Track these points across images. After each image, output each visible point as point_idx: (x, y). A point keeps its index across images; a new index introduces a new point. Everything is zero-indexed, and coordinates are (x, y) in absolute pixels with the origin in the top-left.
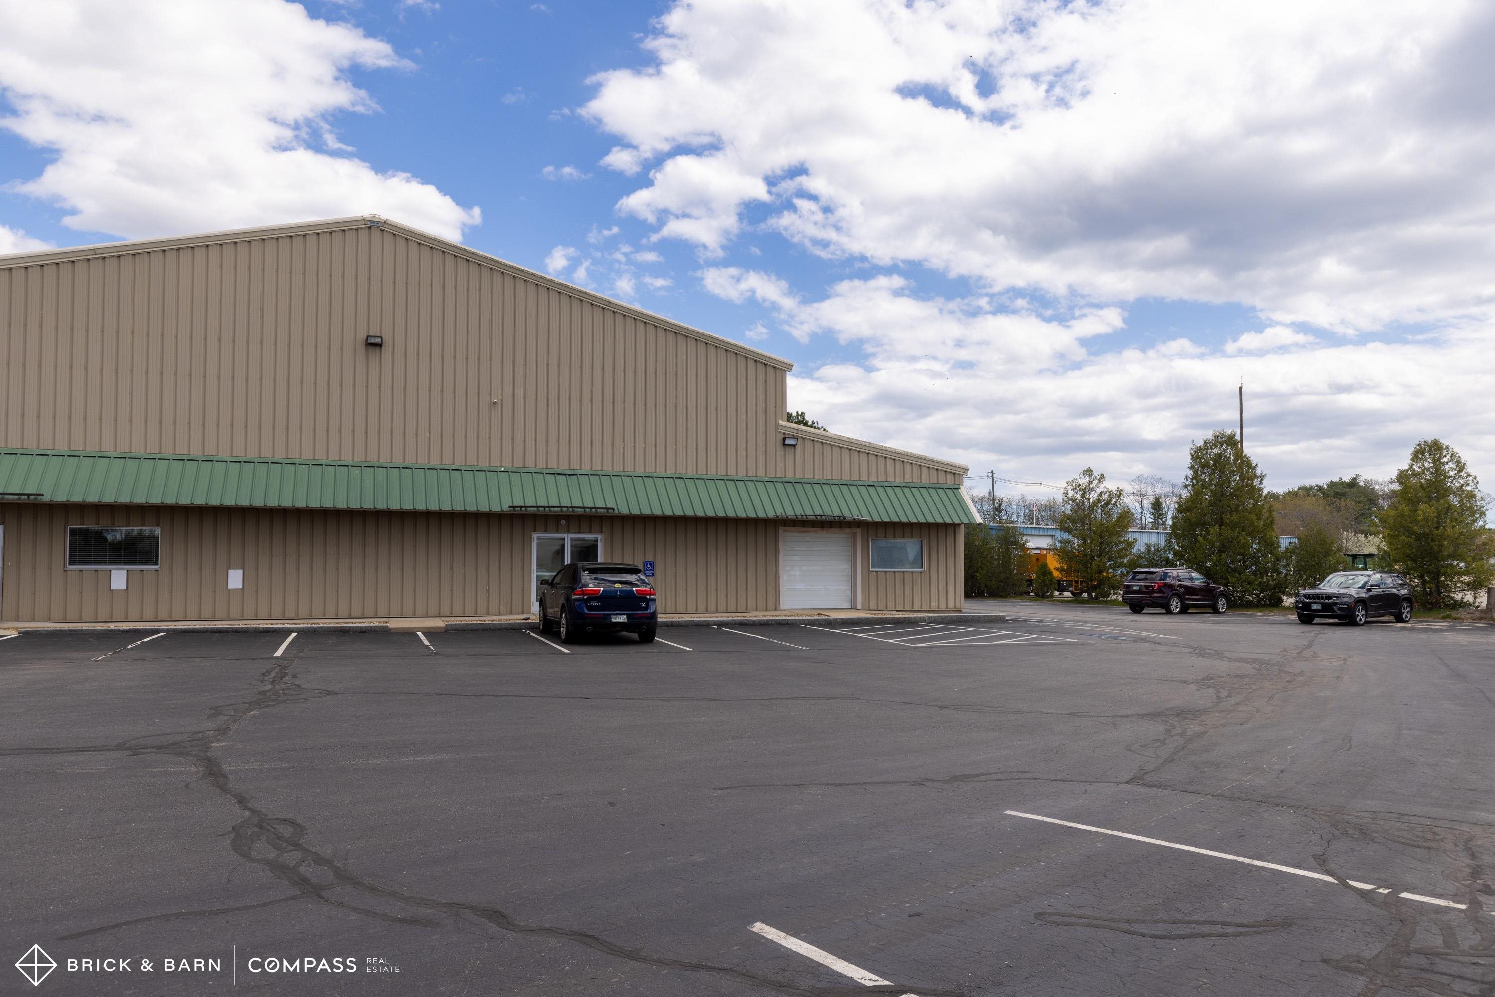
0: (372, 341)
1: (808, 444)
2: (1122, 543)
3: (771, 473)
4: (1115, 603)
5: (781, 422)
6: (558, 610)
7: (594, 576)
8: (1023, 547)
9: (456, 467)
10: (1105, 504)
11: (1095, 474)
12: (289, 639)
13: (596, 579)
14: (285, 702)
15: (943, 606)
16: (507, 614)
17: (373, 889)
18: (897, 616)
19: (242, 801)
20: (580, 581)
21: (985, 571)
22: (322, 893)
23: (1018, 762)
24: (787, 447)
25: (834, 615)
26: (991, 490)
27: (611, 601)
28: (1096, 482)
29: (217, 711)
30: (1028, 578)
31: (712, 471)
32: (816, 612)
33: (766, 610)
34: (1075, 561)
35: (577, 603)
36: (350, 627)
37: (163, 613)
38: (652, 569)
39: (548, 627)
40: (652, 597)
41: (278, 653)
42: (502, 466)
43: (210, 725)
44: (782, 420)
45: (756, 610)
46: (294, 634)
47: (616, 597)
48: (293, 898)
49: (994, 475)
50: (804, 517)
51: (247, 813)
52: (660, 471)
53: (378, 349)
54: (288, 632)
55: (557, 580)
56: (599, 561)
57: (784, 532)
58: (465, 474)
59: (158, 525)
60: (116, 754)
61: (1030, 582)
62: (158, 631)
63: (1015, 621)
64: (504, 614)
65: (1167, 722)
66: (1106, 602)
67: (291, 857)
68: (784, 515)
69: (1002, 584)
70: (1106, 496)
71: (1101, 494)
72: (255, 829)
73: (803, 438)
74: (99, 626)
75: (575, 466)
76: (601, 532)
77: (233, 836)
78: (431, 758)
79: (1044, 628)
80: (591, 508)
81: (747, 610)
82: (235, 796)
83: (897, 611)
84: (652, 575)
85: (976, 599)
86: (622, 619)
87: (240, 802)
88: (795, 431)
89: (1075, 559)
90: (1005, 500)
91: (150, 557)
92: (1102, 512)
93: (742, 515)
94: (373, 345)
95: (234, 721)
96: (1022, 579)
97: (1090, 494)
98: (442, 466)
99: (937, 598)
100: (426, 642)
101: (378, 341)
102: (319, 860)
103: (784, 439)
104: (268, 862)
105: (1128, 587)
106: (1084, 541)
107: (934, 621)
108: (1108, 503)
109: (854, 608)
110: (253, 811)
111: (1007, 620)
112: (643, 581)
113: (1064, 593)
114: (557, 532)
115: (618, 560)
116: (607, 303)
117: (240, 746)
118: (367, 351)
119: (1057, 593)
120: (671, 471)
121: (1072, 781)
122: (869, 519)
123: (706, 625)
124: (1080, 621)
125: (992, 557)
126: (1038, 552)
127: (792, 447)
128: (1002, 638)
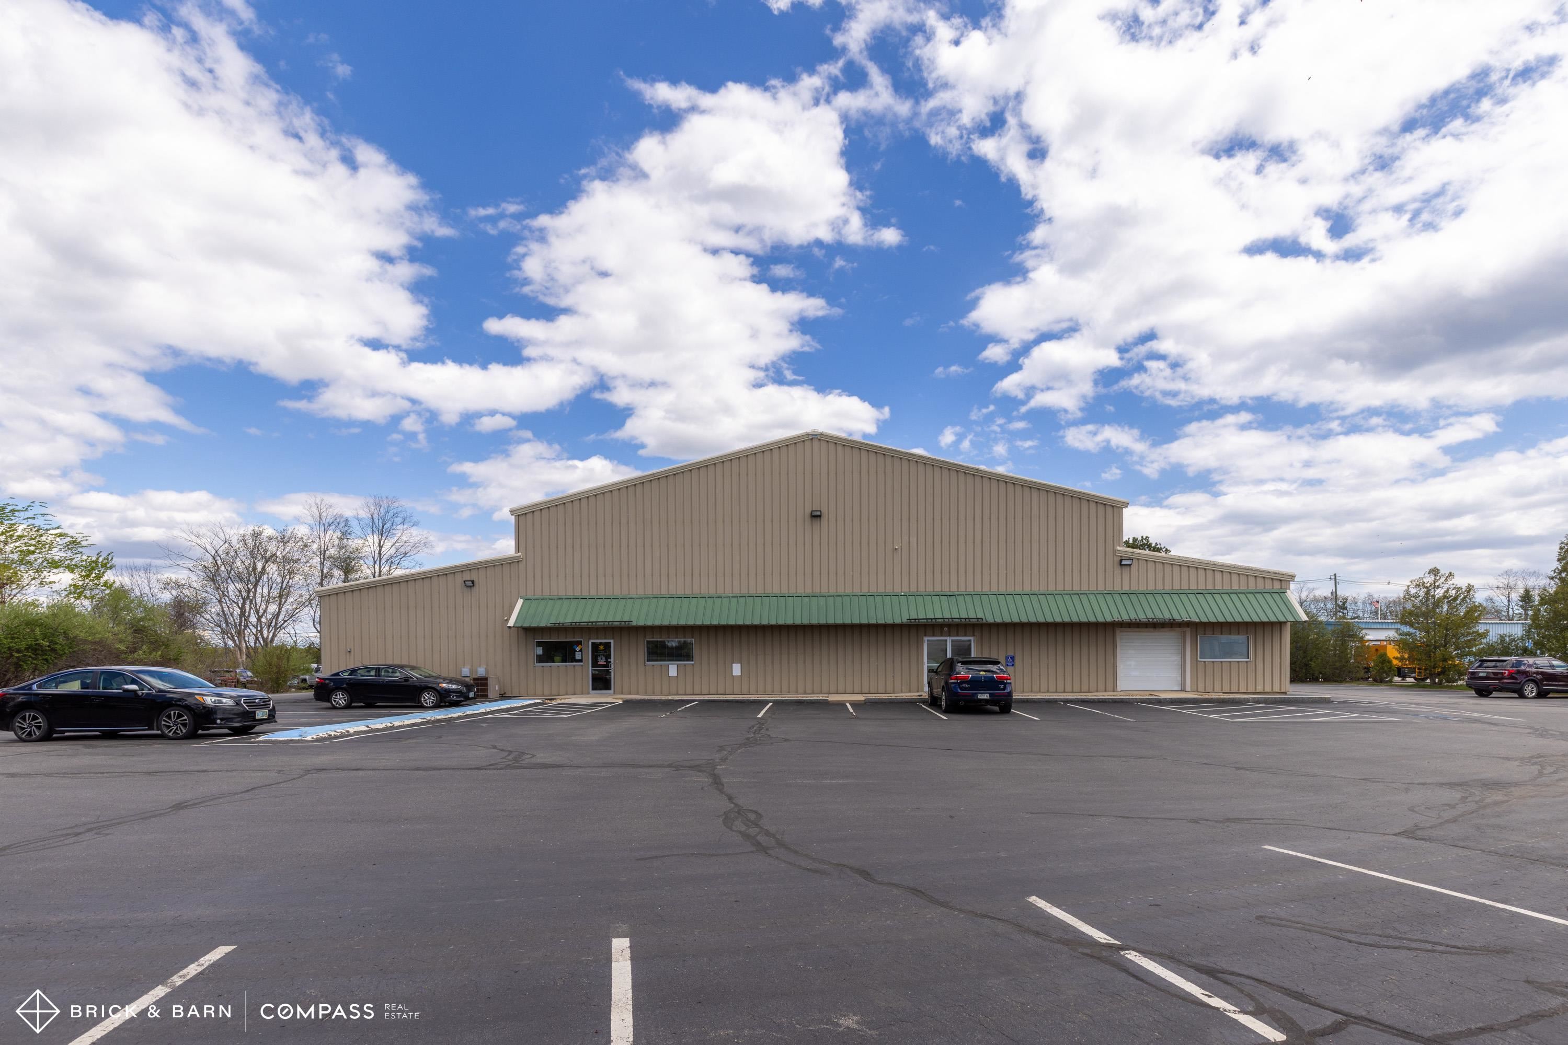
0: (815, 514)
1: (1142, 564)
2: (1471, 634)
3: (1110, 587)
4: (1459, 688)
5: (1118, 548)
6: (940, 690)
7: (966, 666)
8: (1362, 639)
9: (871, 594)
10: (1452, 600)
11: (1442, 572)
12: (768, 707)
13: (967, 669)
14: (760, 744)
15: (1268, 689)
16: (907, 692)
17: (796, 852)
18: (1222, 697)
19: (730, 799)
20: (955, 670)
21: (1320, 660)
22: (768, 852)
23: (1293, 812)
24: (1123, 567)
25: (1163, 696)
26: (1334, 591)
27: (977, 684)
28: (1443, 580)
29: (721, 748)
30: (1366, 666)
31: (1060, 588)
32: (1148, 693)
33: (1106, 691)
34: (1417, 651)
35: (953, 685)
36: (805, 700)
37: (697, 690)
38: (1013, 661)
39: (934, 702)
40: (1009, 681)
41: (760, 716)
42: (902, 592)
43: (717, 756)
44: (1120, 546)
45: (1097, 691)
46: (771, 704)
47: (981, 681)
48: (752, 852)
49: (1337, 578)
50: (1138, 620)
51: (732, 805)
52: (1018, 590)
53: (819, 518)
54: (767, 702)
55: (939, 670)
56: (972, 656)
57: (1121, 631)
58: (877, 598)
59: (693, 637)
60: (668, 770)
61: (1367, 669)
62: (694, 701)
63: (1339, 702)
64: (905, 693)
65: (1467, 790)
66: (1451, 687)
67: (753, 831)
68: (1120, 619)
69: (1338, 671)
70: (1453, 593)
71: (1447, 591)
72: (736, 814)
73: (1138, 559)
74: (663, 698)
75: (954, 589)
76: (973, 635)
77: (724, 817)
78: (841, 781)
79: (1371, 709)
80: (965, 619)
81: (1089, 690)
82: (727, 795)
83: (1224, 693)
84: (1012, 666)
85: (1310, 683)
86: (986, 696)
87: (729, 799)
88: (1131, 554)
89: (1417, 649)
90: (1350, 598)
91: (689, 657)
92: (1448, 607)
93: (1084, 620)
94: (816, 516)
95: (731, 754)
96: (1359, 667)
97: (1435, 591)
98: (861, 594)
99: (1262, 681)
100: (851, 710)
101: (818, 513)
102: (768, 834)
103: (1121, 561)
104: (740, 832)
105: (1473, 673)
106: (1427, 632)
107: (1258, 701)
108: (1455, 599)
109: (1183, 690)
110: (736, 805)
111: (1332, 701)
112: (1002, 670)
113: (1407, 679)
114: (942, 635)
115: (986, 655)
116: (976, 471)
117: (732, 768)
118: (812, 521)
119: (1397, 679)
120: (1027, 589)
121: (1339, 829)
122: (1197, 620)
123: (1055, 702)
124: (1412, 703)
125: (1327, 648)
126: (1378, 643)
127: (1128, 567)
128: (1321, 716)
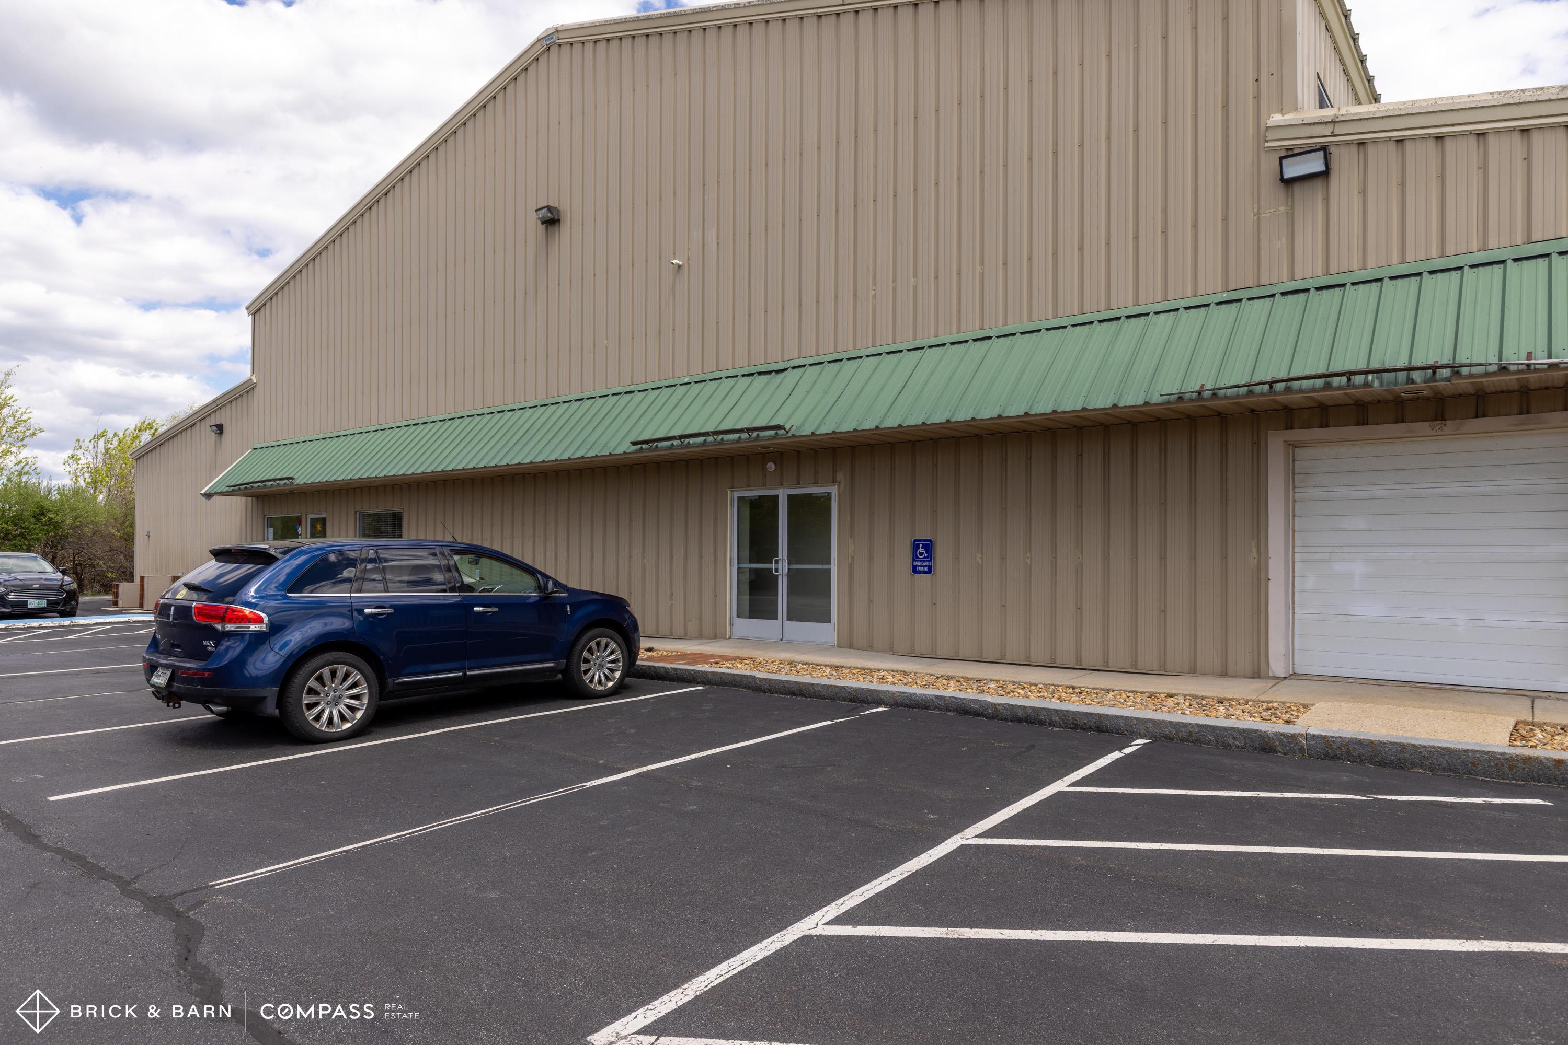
0: (544, 217)
3: (1241, 279)
5: (1276, 118)
38: (930, 558)
42: (687, 376)
53: (557, 227)
59: (402, 504)
73: (1356, 144)
75: (791, 352)
76: (835, 481)
84: (930, 571)
88: (1327, 130)
94: (550, 223)
101: (550, 215)
103: (1288, 165)
114: (765, 484)
118: (547, 235)
